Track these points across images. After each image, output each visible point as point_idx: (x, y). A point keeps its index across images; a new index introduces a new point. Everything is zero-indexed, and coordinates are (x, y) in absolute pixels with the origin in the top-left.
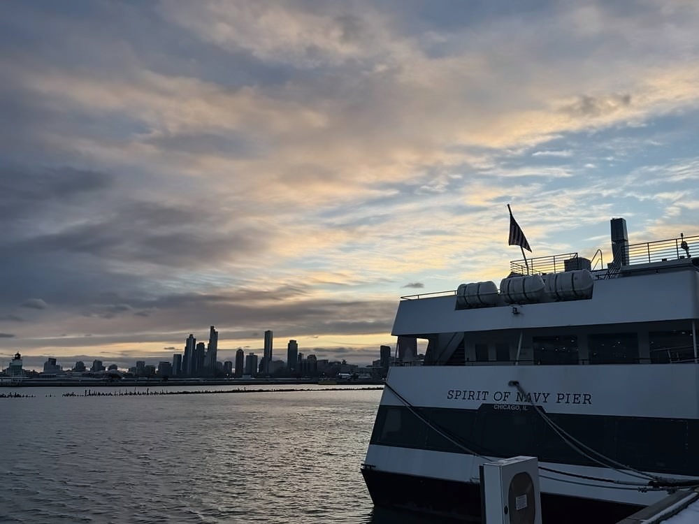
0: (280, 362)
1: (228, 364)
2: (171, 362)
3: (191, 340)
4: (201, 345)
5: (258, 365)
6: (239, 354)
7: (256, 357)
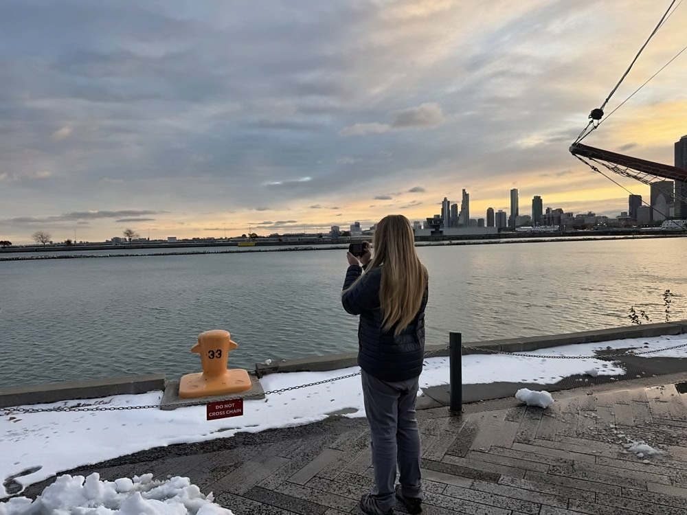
0: (527, 217)
1: (481, 221)
3: (446, 203)
4: (455, 207)
5: (507, 221)
6: (490, 211)
7: (505, 213)
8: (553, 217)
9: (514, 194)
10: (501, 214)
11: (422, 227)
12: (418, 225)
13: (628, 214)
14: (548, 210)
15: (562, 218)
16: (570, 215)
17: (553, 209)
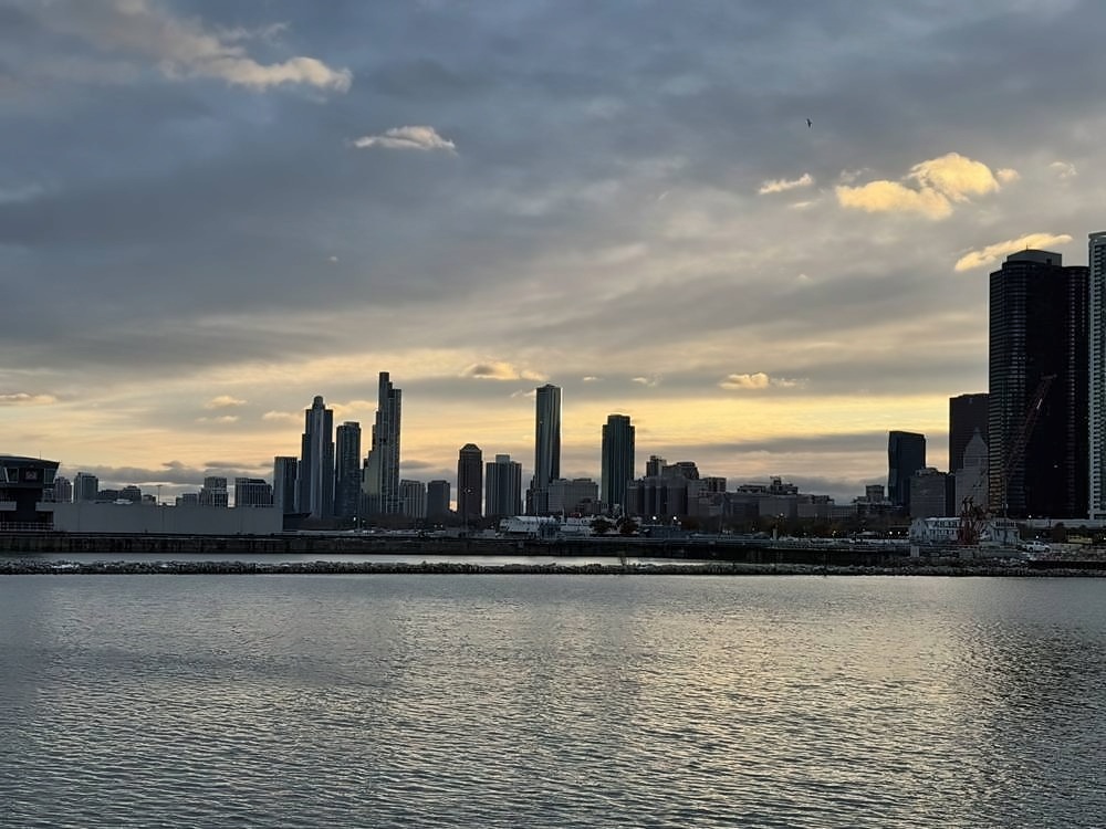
0: (584, 484)
1: (439, 488)
2: (270, 482)
3: (318, 416)
4: (352, 431)
5: (524, 496)
6: (470, 456)
7: (518, 466)
8: (664, 490)
9: (547, 402)
10: (505, 470)
11: (231, 502)
12: (219, 491)
13: (886, 494)
14: (654, 464)
15: (692, 494)
16: (716, 484)
17: (669, 464)
